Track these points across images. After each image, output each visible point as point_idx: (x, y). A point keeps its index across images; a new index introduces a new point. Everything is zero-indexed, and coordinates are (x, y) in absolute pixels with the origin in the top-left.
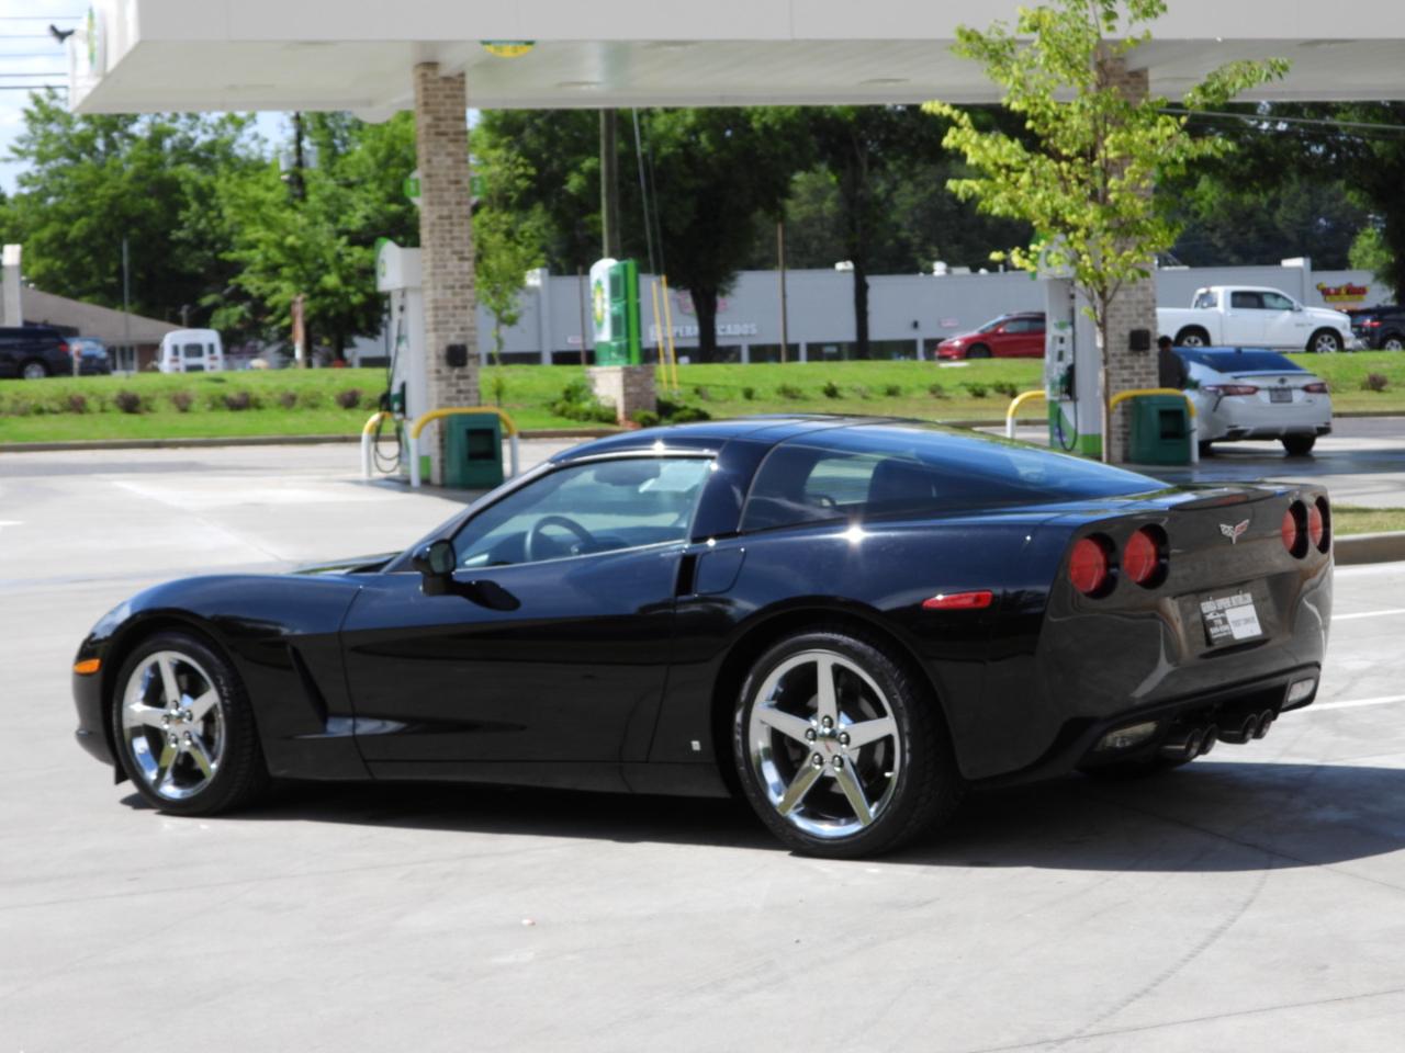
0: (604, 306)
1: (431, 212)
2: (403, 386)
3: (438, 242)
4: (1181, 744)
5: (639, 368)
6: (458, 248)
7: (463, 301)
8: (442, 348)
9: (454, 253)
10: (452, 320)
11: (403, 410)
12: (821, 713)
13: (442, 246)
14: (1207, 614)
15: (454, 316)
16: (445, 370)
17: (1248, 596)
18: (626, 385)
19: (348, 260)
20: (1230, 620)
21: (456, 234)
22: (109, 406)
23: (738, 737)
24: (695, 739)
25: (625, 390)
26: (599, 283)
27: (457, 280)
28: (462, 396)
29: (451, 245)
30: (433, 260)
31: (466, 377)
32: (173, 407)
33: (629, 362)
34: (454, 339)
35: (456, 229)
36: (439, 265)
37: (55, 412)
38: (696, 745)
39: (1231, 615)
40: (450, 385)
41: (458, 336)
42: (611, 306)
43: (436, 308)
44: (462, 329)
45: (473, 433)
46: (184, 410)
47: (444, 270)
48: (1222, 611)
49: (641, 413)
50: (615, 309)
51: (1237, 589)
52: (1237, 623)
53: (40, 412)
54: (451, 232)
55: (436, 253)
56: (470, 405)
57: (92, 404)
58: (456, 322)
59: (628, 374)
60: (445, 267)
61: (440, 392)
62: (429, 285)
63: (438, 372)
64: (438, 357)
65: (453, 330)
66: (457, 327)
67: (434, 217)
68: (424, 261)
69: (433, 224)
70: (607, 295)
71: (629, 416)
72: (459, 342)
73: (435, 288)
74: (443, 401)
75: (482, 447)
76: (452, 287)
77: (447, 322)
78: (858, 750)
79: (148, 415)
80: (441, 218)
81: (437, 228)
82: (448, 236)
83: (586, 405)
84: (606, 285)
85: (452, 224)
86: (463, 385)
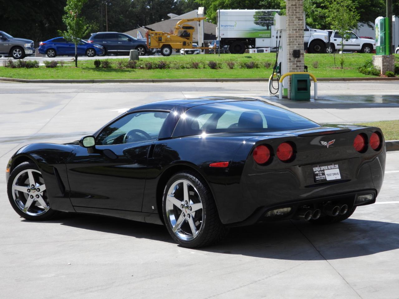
0: (379, 33)
1: (289, 3)
2: (280, 63)
3: (291, 14)
4: (304, 215)
5: (388, 56)
6: (298, 16)
7: (299, 34)
8: (292, 51)
9: (297, 18)
10: (295, 41)
11: (280, 72)
12: (185, 200)
13: (292, 15)
14: (316, 171)
15: (296, 40)
16: (292, 59)
17: (337, 166)
18: (383, 62)
19: (316, 13)
20: (326, 174)
21: (297, 11)
22: (207, 66)
23: (163, 205)
24: (153, 206)
25: (383, 64)
26: (377, 24)
27: (297, 27)
28: (298, 68)
29: (296, 15)
30: (289, 20)
31: (300, 61)
32: (228, 67)
33: (385, 54)
34: (295, 48)
35: (298, 9)
36: (291, 22)
37: (188, 68)
38: (153, 208)
39: (326, 172)
40: (294, 64)
41: (297, 47)
42: (380, 33)
43: (290, 37)
44: (299, 44)
45: (299, 81)
46: (232, 68)
47: (293, 24)
48: (324, 171)
49: (388, 72)
50: (381, 35)
51: (331, 163)
52: (328, 175)
53: (183, 68)
54: (296, 10)
55: (290, 18)
56: (301, 71)
57: (201, 65)
58: (297, 42)
59: (384, 58)
60: (294, 22)
61: (290, 66)
62: (288, 29)
63: (290, 59)
64: (290, 54)
65: (296, 45)
66: (297, 44)
67: (290, 5)
68: (287, 21)
69: (289, 8)
70: (379, 30)
71: (384, 73)
72: (298, 49)
73: (290, 30)
74: (291, 70)
75: (303, 86)
76: (296, 30)
77: (294, 42)
78: (195, 212)
79: (219, 70)
80: (292, 5)
81: (291, 9)
82: (295, 12)
83: (369, 69)
84: (379, 26)
85: (296, 8)
86: (298, 64)
